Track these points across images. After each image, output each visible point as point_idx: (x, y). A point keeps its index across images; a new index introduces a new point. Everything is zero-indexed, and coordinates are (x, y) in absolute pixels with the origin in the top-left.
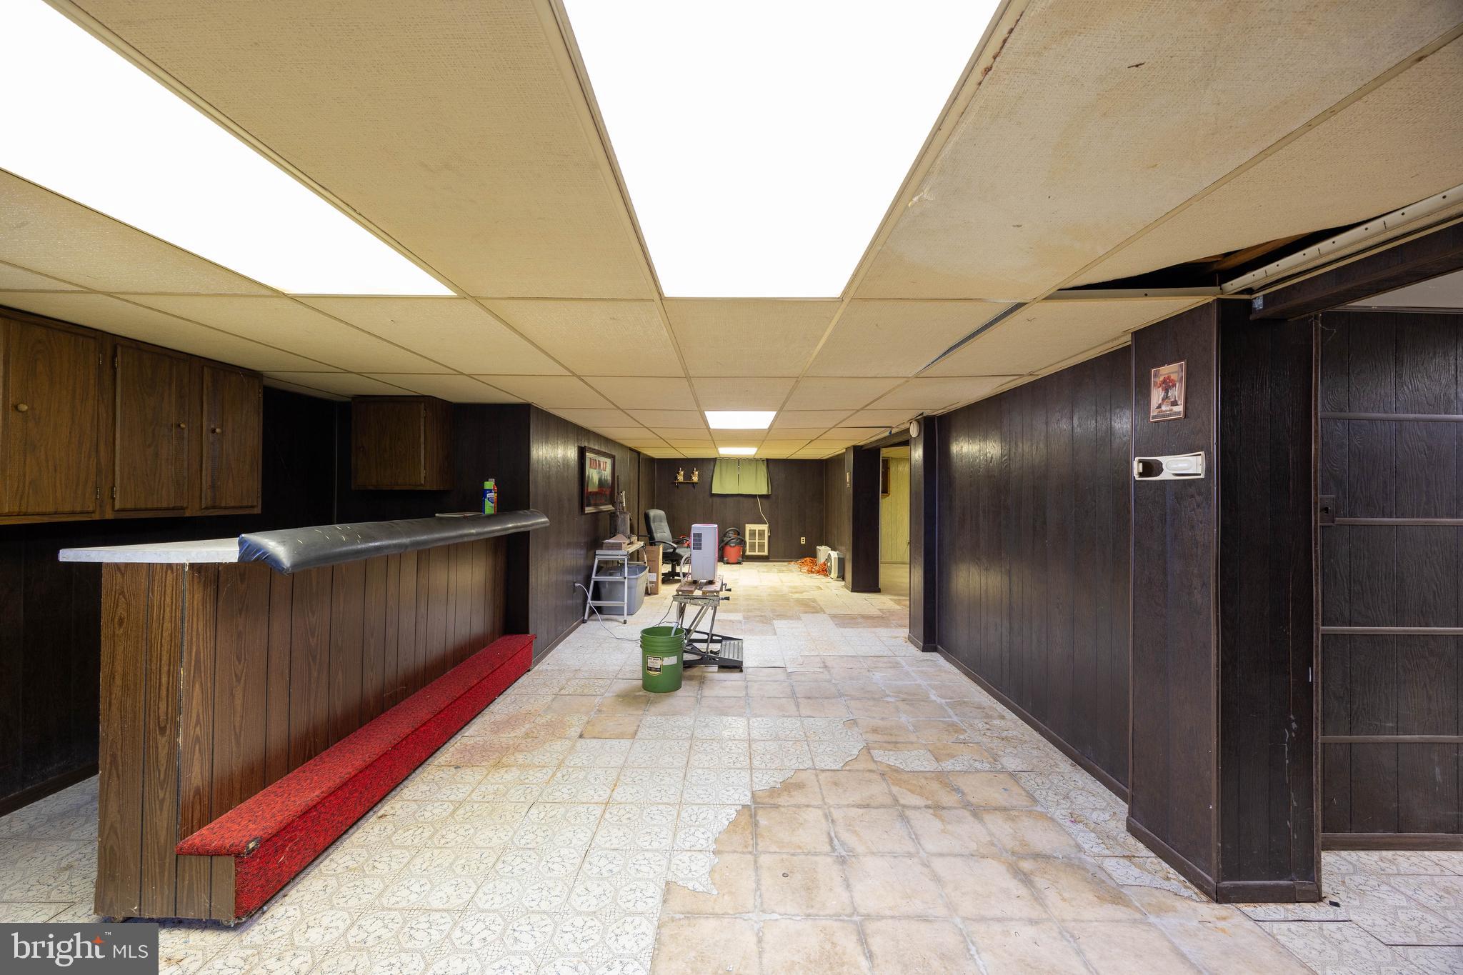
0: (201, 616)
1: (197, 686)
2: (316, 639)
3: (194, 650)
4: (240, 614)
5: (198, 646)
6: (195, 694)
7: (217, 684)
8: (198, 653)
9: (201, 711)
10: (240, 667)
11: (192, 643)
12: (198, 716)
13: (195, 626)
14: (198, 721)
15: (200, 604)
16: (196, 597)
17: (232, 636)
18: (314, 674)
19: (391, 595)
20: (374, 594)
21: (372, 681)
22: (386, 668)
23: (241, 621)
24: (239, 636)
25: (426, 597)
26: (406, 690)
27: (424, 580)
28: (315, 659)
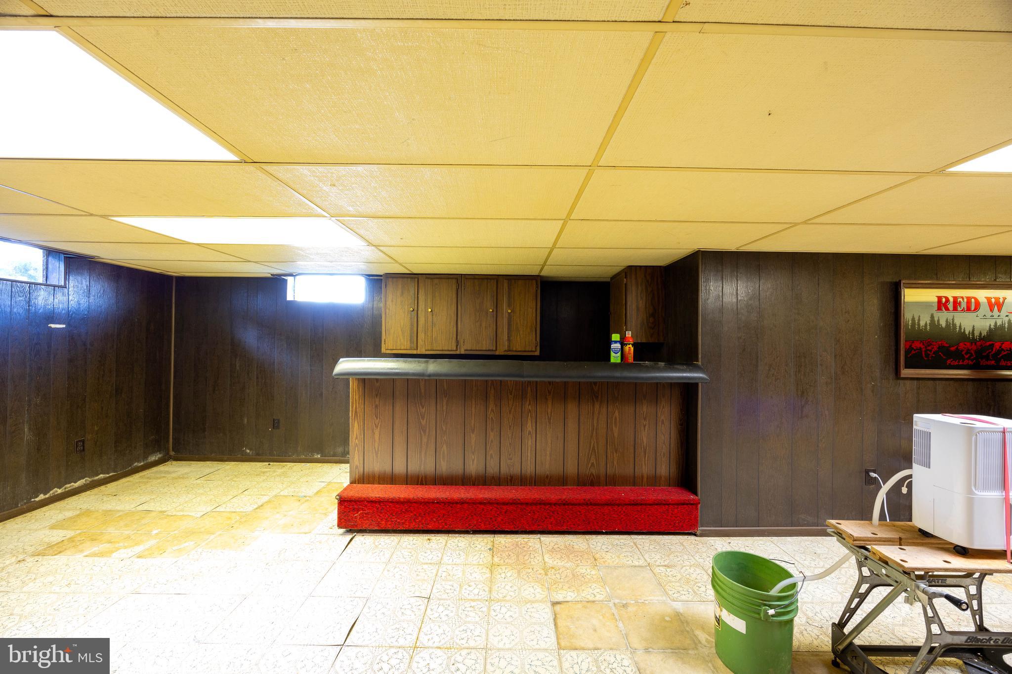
0: (357, 393)
1: (356, 422)
2: (425, 421)
3: (354, 406)
4: (377, 396)
5: (356, 405)
6: (355, 425)
7: (365, 425)
8: (356, 408)
9: (358, 434)
10: (378, 421)
11: (353, 403)
12: (357, 435)
13: (354, 397)
14: (356, 438)
15: (357, 387)
16: (355, 384)
17: (372, 405)
18: (425, 440)
19: (492, 410)
20: (474, 406)
21: (473, 460)
22: (488, 458)
23: (377, 400)
24: (376, 406)
25: (534, 420)
26: (511, 480)
27: (530, 406)
28: (425, 432)
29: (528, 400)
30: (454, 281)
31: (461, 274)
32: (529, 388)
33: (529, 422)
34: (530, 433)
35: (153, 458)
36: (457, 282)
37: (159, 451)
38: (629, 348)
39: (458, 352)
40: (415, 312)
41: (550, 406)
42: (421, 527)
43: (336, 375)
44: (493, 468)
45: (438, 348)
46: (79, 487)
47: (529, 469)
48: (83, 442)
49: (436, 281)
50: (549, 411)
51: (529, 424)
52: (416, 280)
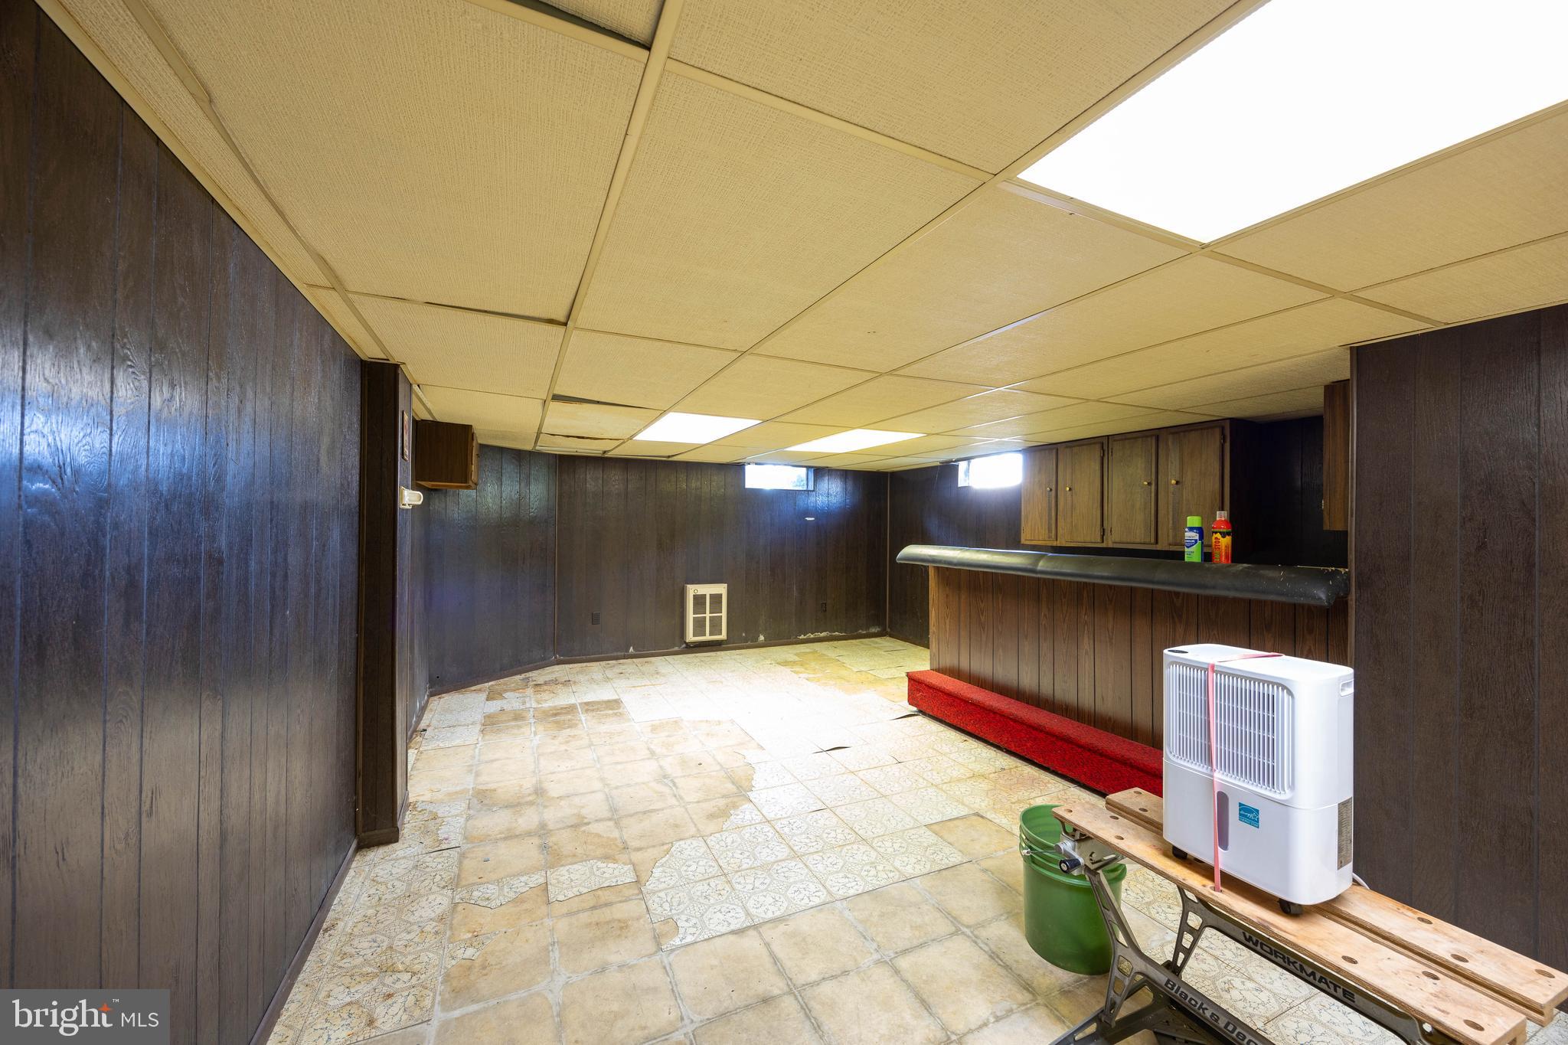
1: (933, 610)
2: (984, 617)
4: (947, 586)
6: (933, 613)
8: (934, 595)
9: (935, 622)
10: (948, 611)
11: (932, 590)
14: (934, 625)
17: (944, 594)
18: (984, 638)
19: (1045, 615)
20: (1026, 607)
21: (1027, 673)
22: (1042, 674)
23: (947, 589)
24: (947, 595)
25: (1092, 636)
26: (1067, 709)
27: (1086, 617)
28: (984, 628)
29: (1084, 607)
30: (1098, 447)
31: (1108, 436)
32: (1085, 592)
33: (1086, 636)
34: (1087, 653)
35: (873, 630)
36: (1103, 447)
37: (878, 624)
38: (1216, 538)
39: (1104, 545)
40: (1053, 492)
41: (1111, 619)
42: (962, 726)
43: (901, 559)
44: (1046, 689)
45: (1079, 540)
46: (824, 637)
47: (1086, 700)
48: (825, 604)
49: (1076, 450)
50: (1110, 627)
51: (1086, 640)
52: (1054, 451)
